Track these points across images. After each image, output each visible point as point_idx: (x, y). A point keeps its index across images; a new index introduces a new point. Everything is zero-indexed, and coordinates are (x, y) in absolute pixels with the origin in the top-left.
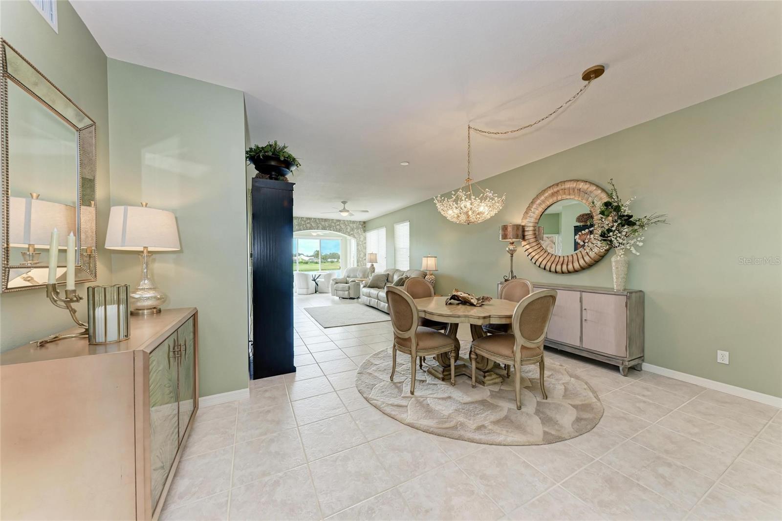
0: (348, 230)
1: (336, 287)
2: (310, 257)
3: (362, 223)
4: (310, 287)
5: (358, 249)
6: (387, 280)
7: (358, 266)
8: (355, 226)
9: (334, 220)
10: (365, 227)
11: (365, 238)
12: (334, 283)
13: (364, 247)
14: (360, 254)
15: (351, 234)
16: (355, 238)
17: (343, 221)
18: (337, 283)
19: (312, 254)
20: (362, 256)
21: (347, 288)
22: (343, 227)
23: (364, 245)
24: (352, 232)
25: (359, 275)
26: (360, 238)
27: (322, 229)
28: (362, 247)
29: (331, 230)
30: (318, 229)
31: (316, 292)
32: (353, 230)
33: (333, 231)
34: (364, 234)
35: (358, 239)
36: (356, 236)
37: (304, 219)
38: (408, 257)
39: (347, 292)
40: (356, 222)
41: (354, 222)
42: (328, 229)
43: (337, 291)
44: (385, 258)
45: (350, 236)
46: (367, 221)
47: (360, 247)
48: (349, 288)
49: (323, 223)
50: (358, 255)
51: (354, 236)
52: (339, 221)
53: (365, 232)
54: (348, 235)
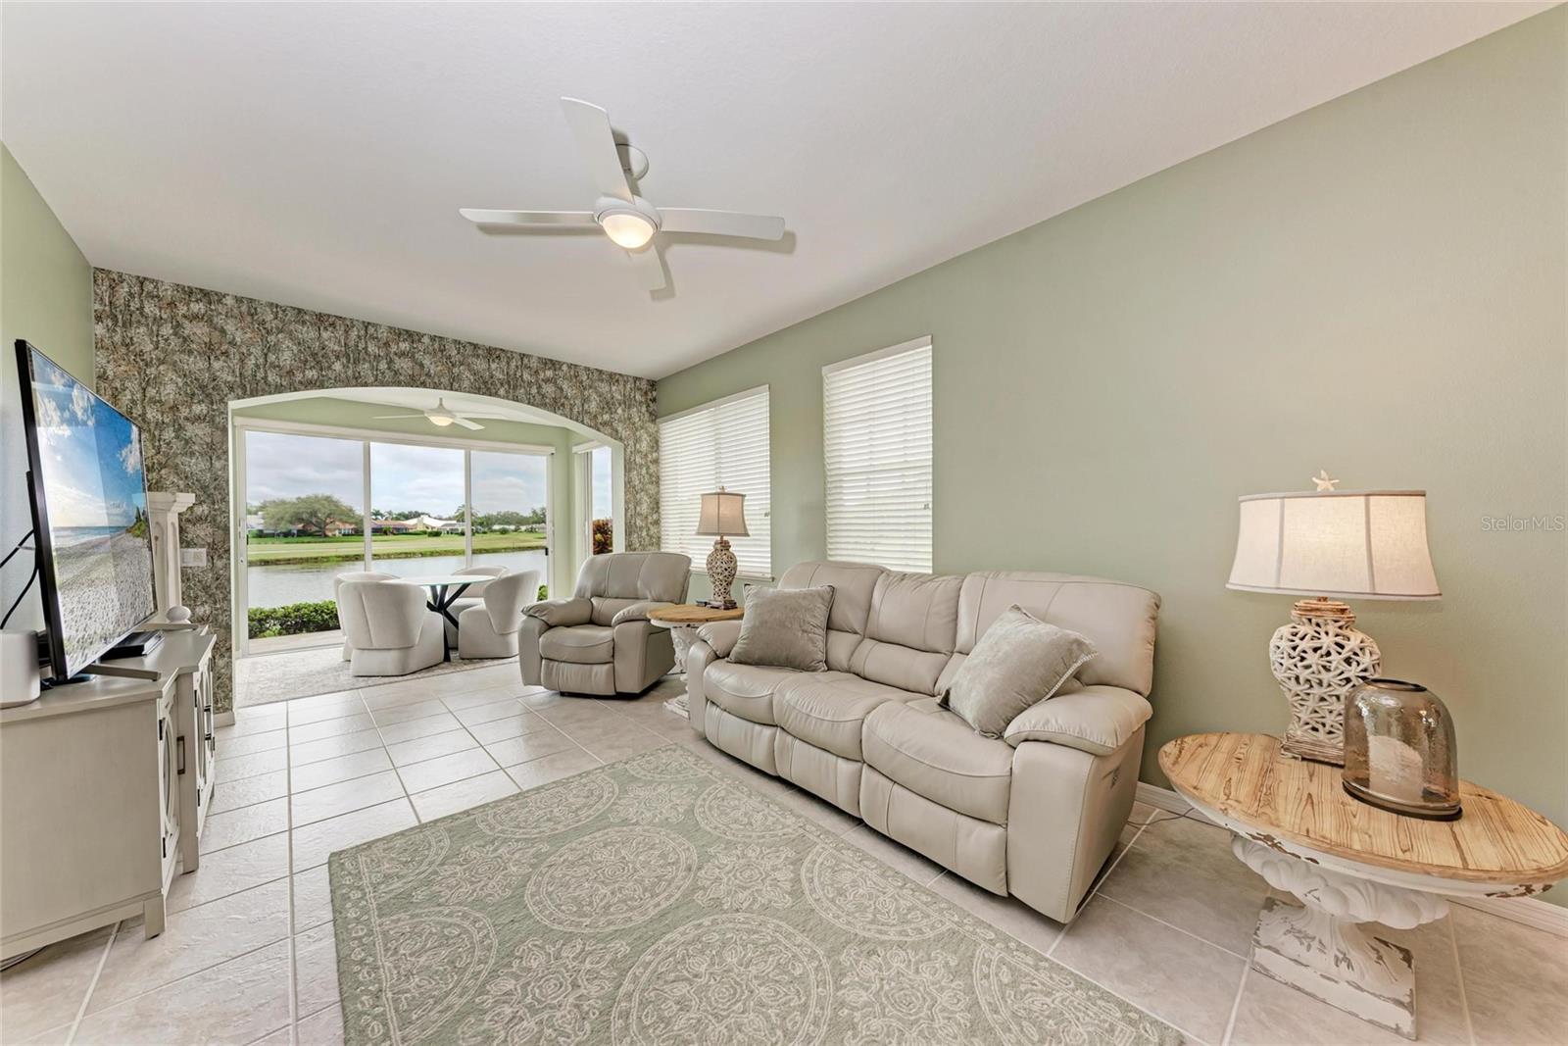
0: (593, 407)
1: (546, 646)
2: (446, 519)
3: (644, 386)
4: (416, 640)
5: (628, 482)
6: (830, 620)
7: (629, 546)
8: (617, 393)
9: (529, 356)
10: (654, 400)
11: (655, 445)
12: (536, 625)
13: (651, 475)
14: (638, 503)
15: (605, 424)
16: (621, 439)
17: (570, 366)
18: (550, 627)
19: (452, 513)
20: (644, 508)
21: (604, 653)
22: (569, 390)
23: (653, 468)
24: (606, 417)
26: (637, 441)
27: (478, 391)
28: (644, 475)
29: (516, 399)
30: (456, 385)
31: (447, 658)
32: (610, 409)
33: (529, 403)
34: (651, 427)
35: (631, 442)
36: (624, 434)
37: (383, 334)
38: (925, 508)
39: (606, 667)
40: (621, 379)
41: (613, 378)
42: (502, 392)
43: (551, 660)
44: (766, 515)
45: (598, 430)
46: (663, 379)
47: (639, 474)
48: (614, 648)
49: (480, 365)
50: (631, 506)
51: (617, 431)
52: (553, 364)
53: (653, 421)
54: (591, 426)
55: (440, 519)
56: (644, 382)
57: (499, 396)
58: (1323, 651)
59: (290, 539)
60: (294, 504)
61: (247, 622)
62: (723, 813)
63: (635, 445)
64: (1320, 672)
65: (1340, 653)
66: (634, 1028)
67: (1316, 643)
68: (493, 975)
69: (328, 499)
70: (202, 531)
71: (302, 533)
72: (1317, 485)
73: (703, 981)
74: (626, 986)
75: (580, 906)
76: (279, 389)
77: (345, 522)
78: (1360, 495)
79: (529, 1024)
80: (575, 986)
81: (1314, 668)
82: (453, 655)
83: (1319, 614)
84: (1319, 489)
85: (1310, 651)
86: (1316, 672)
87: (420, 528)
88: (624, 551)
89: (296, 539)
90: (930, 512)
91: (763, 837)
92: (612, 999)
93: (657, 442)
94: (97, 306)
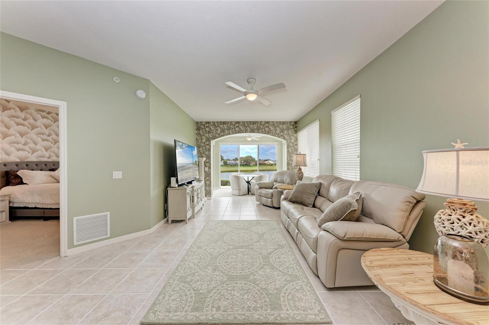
0: (278, 132)
1: (260, 192)
3: (293, 123)
4: (241, 188)
5: (288, 151)
6: (319, 192)
7: (288, 169)
8: (285, 126)
9: (262, 122)
10: (296, 127)
11: (296, 140)
12: (258, 187)
13: (295, 149)
14: (291, 157)
15: (281, 136)
16: (286, 139)
17: (272, 122)
18: (261, 188)
20: (293, 158)
21: (270, 196)
22: (272, 128)
23: (295, 147)
24: (282, 134)
25: (286, 180)
26: (291, 139)
27: (251, 132)
28: (293, 149)
29: (259, 133)
30: (247, 132)
31: (248, 194)
32: (283, 131)
33: (262, 133)
34: (295, 135)
35: (289, 140)
36: (287, 138)
37: (234, 123)
38: (358, 157)
39: (271, 199)
40: (286, 123)
41: (284, 123)
42: (256, 131)
43: (260, 196)
44: (318, 160)
45: (279, 138)
46: (299, 120)
47: (291, 149)
48: (272, 195)
49: (251, 126)
50: (289, 158)
51: (285, 137)
52: (268, 123)
53: (296, 133)
54: (277, 137)
55: (273, 161)
56: (293, 122)
57: (255, 133)
58: (451, 221)
59: (244, 166)
60: (245, 158)
61: (220, 182)
62: (271, 236)
63: (290, 141)
64: (449, 231)
65: (458, 223)
66: (223, 257)
67: (449, 218)
68: (213, 243)
69: (250, 157)
70: (207, 164)
71: (246, 165)
72: (455, 146)
73: (238, 257)
74: (227, 252)
75: (231, 239)
76: (218, 138)
77: (253, 162)
78: (454, 151)
79: (212, 250)
80: (221, 249)
81: (447, 228)
82: (250, 193)
83: (453, 204)
84: (456, 148)
85: (446, 221)
86: (448, 230)
87: (268, 164)
88: (286, 170)
89: (245, 166)
90: (359, 159)
91: (274, 242)
92: (224, 253)
93: (297, 139)
94: (196, 128)
